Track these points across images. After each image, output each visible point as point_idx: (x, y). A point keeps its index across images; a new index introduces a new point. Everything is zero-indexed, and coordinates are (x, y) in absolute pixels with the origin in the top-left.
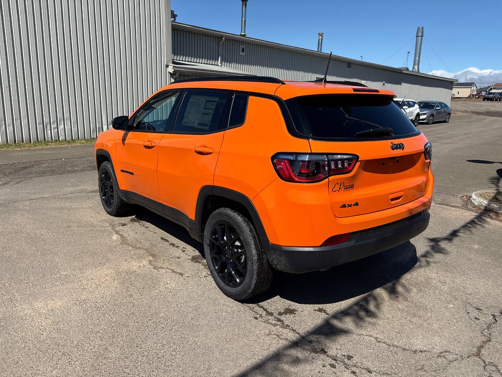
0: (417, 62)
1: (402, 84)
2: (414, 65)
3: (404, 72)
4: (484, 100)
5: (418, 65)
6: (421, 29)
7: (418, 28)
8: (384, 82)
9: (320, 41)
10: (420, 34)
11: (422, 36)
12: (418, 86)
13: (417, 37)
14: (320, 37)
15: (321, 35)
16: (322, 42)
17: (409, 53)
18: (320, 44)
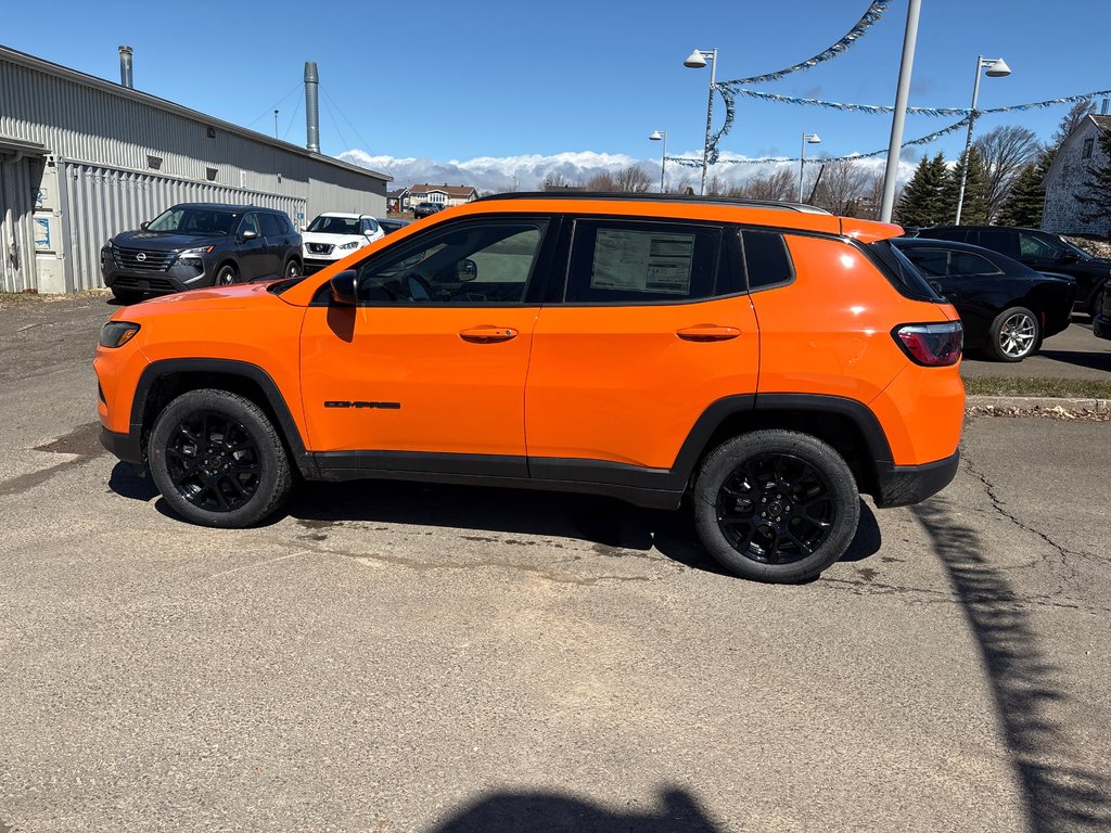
0: (313, 135)
1: (310, 180)
2: (309, 141)
3: (311, 156)
4: (416, 218)
5: (318, 143)
6: (312, 69)
7: (306, 63)
8: (279, 175)
9: (127, 67)
10: (311, 76)
11: (316, 83)
12: (335, 187)
13: (306, 82)
14: (126, 57)
15: (128, 51)
16: (131, 67)
17: (277, 112)
18: (126, 71)
